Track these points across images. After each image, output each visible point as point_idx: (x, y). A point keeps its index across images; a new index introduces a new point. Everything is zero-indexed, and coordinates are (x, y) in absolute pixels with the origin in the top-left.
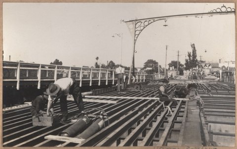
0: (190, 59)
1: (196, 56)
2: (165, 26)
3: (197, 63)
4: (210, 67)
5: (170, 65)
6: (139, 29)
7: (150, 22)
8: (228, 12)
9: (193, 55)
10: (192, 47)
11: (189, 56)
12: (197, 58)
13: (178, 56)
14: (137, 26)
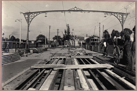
0: (66, 34)
1: (70, 33)
2: (46, 16)
3: (70, 37)
4: (78, 40)
5: (54, 38)
6: (31, 18)
7: (37, 14)
8: (78, 11)
9: (68, 32)
10: (67, 26)
11: (66, 32)
12: (70, 34)
13: (58, 32)
14: (30, 16)
